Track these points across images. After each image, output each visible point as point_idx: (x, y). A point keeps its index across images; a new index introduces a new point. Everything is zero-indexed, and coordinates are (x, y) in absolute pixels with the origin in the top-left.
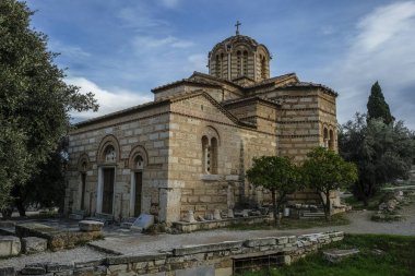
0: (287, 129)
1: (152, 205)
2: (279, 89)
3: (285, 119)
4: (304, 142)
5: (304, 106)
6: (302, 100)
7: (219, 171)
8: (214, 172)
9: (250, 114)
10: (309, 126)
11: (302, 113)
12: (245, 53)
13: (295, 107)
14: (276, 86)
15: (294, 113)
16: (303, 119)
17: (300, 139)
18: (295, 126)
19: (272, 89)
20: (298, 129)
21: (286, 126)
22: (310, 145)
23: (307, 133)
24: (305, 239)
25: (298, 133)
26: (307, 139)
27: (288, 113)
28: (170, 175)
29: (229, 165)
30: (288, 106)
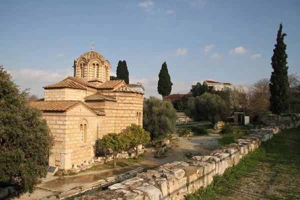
0: (119, 113)
1: (56, 161)
2: (115, 92)
3: (119, 108)
4: (127, 120)
5: (128, 102)
6: (128, 98)
7: (88, 140)
8: (85, 142)
9: (101, 107)
10: (130, 112)
11: (127, 105)
12: (98, 65)
13: (124, 102)
14: (114, 90)
15: (123, 105)
16: (127, 108)
17: (125, 119)
18: (123, 112)
19: (112, 91)
20: (124, 113)
21: (119, 111)
22: (130, 122)
23: (128, 115)
24: (128, 174)
25: (125, 115)
26: (129, 119)
27: (120, 105)
28: (66, 147)
29: (92, 137)
30: (120, 101)
